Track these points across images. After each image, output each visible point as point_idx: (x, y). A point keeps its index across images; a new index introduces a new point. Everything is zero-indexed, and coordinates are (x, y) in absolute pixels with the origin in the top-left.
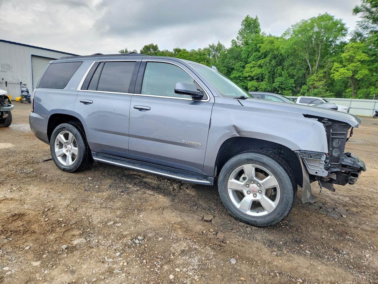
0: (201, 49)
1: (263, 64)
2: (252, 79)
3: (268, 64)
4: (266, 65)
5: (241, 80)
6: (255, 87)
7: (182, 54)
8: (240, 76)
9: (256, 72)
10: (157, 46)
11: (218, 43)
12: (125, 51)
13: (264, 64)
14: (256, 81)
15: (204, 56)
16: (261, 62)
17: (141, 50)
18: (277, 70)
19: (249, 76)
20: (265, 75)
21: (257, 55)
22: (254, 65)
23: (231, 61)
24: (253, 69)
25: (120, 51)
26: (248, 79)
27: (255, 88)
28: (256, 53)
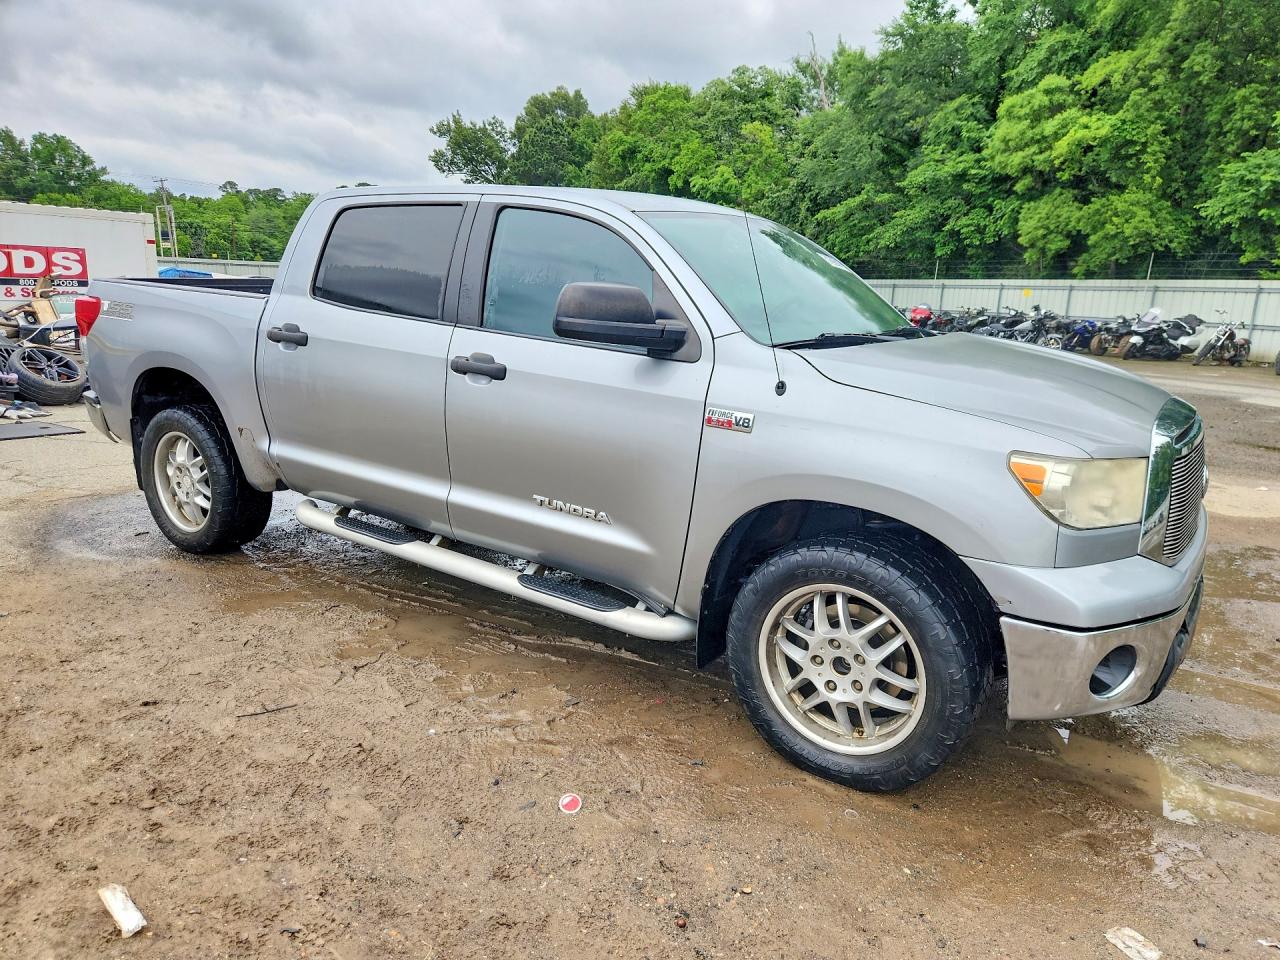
0: (747, 70)
1: (1126, 77)
2: (1044, 182)
3: (1160, 78)
4: (1143, 83)
5: (968, 199)
6: (1068, 235)
7: (662, 101)
8: (962, 177)
9: (1076, 134)
10: (581, 97)
11: (836, 49)
12: (453, 125)
13: (1135, 81)
14: (1069, 194)
15: (766, 102)
16: (1110, 66)
17: (519, 118)
18: (1228, 111)
19: (1026, 170)
20: (1143, 151)
21: (1065, 45)
22: (1058, 98)
23: (904, 92)
24: (1049, 127)
25: (435, 130)
26: (1019, 187)
27: (1067, 242)
28: (1061, 35)
